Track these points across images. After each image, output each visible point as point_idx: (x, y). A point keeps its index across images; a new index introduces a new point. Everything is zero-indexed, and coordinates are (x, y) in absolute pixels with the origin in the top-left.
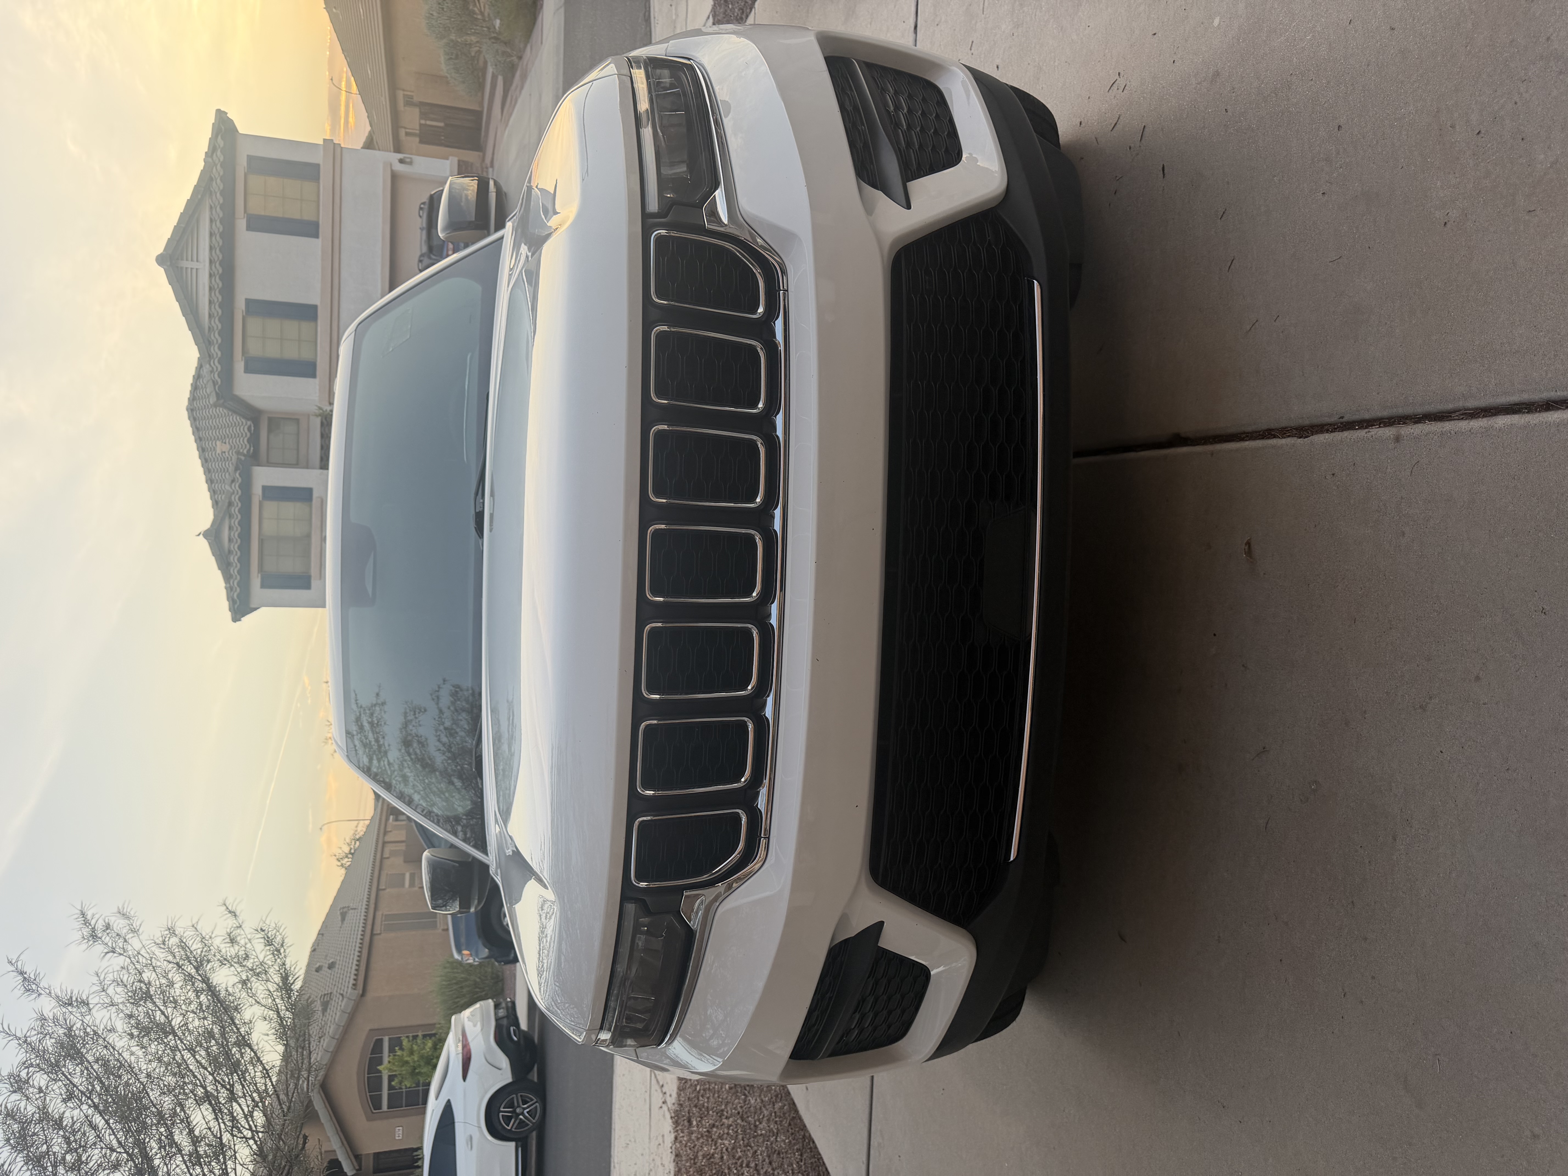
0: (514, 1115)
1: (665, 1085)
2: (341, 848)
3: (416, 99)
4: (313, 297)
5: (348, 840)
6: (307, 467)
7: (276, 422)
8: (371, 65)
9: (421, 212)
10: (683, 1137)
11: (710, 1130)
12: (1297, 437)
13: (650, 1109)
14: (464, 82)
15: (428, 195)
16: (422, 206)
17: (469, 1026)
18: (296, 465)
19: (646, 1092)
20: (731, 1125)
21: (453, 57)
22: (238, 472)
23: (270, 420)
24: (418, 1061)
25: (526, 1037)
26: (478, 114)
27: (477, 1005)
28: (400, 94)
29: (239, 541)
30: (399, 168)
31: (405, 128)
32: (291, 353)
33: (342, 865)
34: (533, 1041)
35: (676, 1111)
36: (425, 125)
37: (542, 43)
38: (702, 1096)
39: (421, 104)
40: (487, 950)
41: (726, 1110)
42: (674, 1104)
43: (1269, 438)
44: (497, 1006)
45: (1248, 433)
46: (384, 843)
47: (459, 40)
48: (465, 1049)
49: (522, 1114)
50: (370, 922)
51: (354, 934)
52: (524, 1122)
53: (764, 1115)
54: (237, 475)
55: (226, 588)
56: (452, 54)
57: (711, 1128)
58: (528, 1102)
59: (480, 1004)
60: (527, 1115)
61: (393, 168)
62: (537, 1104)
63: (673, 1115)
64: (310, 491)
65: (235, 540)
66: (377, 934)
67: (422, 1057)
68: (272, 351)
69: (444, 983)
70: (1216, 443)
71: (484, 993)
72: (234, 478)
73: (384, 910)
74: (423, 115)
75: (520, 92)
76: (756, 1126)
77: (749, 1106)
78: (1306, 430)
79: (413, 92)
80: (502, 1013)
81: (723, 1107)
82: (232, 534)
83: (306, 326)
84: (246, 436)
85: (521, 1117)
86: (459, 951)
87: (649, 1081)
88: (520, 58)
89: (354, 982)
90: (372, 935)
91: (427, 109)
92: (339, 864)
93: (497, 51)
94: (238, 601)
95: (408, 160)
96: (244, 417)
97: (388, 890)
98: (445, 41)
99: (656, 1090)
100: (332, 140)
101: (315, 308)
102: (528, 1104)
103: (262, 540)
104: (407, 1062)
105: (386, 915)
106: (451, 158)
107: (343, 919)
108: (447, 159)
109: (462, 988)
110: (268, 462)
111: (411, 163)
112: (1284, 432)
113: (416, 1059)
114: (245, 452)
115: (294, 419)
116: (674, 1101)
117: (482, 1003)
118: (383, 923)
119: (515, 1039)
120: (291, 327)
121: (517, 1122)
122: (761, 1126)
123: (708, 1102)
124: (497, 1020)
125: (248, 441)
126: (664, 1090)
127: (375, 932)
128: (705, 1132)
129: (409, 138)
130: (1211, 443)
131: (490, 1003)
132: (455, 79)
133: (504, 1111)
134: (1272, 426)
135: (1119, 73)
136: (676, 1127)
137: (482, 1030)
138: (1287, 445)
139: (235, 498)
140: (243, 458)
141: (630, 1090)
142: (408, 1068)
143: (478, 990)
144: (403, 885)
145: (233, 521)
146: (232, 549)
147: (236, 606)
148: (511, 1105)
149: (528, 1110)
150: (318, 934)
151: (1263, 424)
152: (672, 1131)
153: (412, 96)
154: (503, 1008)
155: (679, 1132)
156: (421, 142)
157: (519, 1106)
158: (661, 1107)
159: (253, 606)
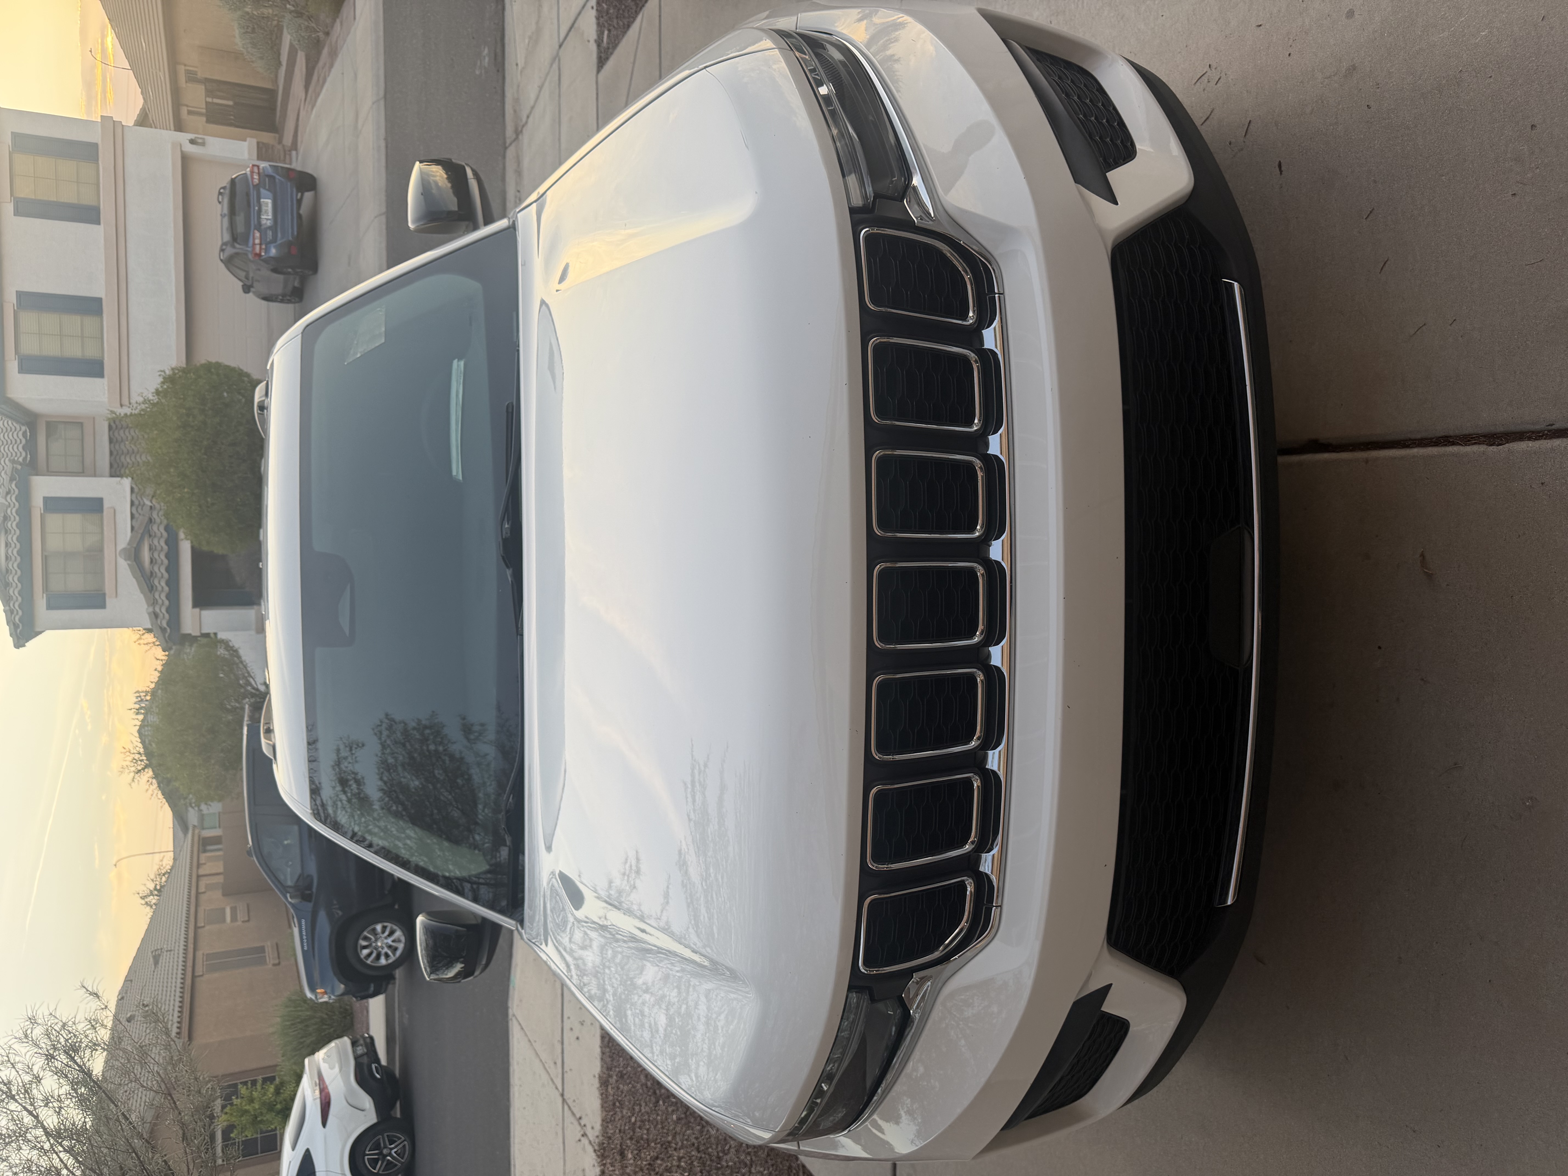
0: (381, 1157)
1: (583, 1117)
2: (145, 885)
3: (200, 75)
4: (98, 291)
5: (152, 877)
6: (95, 475)
7: (53, 426)
8: (146, 36)
9: (220, 197)
10: (614, 1170)
11: (652, 1163)
12: (1487, 445)
13: (564, 1143)
14: (261, 58)
15: (230, 179)
16: (222, 191)
17: (324, 1067)
18: (82, 473)
19: (557, 1125)
20: (683, 1157)
21: (249, 30)
22: (14, 483)
23: (49, 424)
24: (259, 1109)
25: (387, 1072)
26: (272, 93)
27: (333, 1044)
28: (181, 70)
29: (19, 559)
30: (190, 149)
31: (187, 106)
32: (74, 350)
33: (147, 903)
34: (393, 1075)
35: (601, 1144)
36: (213, 103)
37: (355, 18)
38: (640, 1128)
39: (206, 81)
40: (342, 986)
41: (674, 1141)
42: (597, 1137)
43: (1446, 445)
44: (354, 1044)
45: (1415, 440)
46: (198, 876)
47: (255, 13)
48: (323, 1094)
49: (390, 1155)
50: (190, 964)
51: (172, 978)
52: (392, 1162)
53: (730, 1146)
54: (13, 486)
55: (5, 611)
56: (248, 27)
57: (654, 1161)
58: (396, 1141)
59: (336, 1043)
60: (395, 1155)
61: (183, 149)
62: (406, 1143)
63: (597, 1148)
64: (100, 501)
65: (13, 558)
66: (199, 976)
67: (263, 1104)
68: (51, 348)
69: (288, 1023)
70: (1369, 449)
71: (332, 1029)
72: (10, 490)
73: (205, 949)
74: (209, 93)
75: (330, 71)
76: (719, 1158)
77: (707, 1136)
78: (1498, 438)
79: (196, 67)
80: (360, 1050)
81: (670, 1138)
82: (10, 552)
83: (90, 322)
84: (21, 443)
85: (389, 1158)
86: (313, 989)
87: (561, 1114)
88: (327, 34)
89: (178, 1030)
90: (194, 977)
91: (214, 86)
92: (143, 902)
93: (300, 25)
94: (21, 625)
95: (200, 141)
96: (18, 422)
97: (207, 927)
98: (239, 13)
99: (572, 1123)
100: (112, 117)
101: (99, 301)
102: (396, 1144)
103: (46, 556)
104: (246, 1111)
105: (207, 954)
106: (248, 139)
107: (156, 963)
108: (245, 140)
109: (307, 1026)
110: (48, 471)
111: (203, 144)
112: (1467, 439)
113: (257, 1107)
114: (21, 460)
115: (77, 424)
116: (597, 1133)
117: (337, 1041)
118: (205, 963)
119: (378, 1076)
120: (73, 323)
121: (385, 1163)
122: (728, 1157)
123: (648, 1134)
124: (356, 1058)
125: (23, 448)
126: (583, 1122)
127: (197, 974)
128: (646, 1165)
129: (192, 117)
130: (1362, 450)
131: (346, 1041)
132: (252, 54)
133: (370, 1154)
134: (1451, 433)
135: (1210, 65)
136: (602, 1161)
137: (340, 1070)
138: (1475, 453)
139: (12, 512)
140: (19, 467)
141: (534, 1123)
142: (248, 1117)
143: (325, 1027)
144: (224, 921)
145: (10, 537)
146: (11, 567)
147: (18, 631)
148: (377, 1146)
149: (395, 1150)
150: (125, 981)
151: (1440, 430)
152: (596, 1164)
153: (196, 72)
154: (362, 1045)
155: (608, 1165)
156: (208, 121)
157: (385, 1147)
158: (580, 1140)
159: (38, 629)
